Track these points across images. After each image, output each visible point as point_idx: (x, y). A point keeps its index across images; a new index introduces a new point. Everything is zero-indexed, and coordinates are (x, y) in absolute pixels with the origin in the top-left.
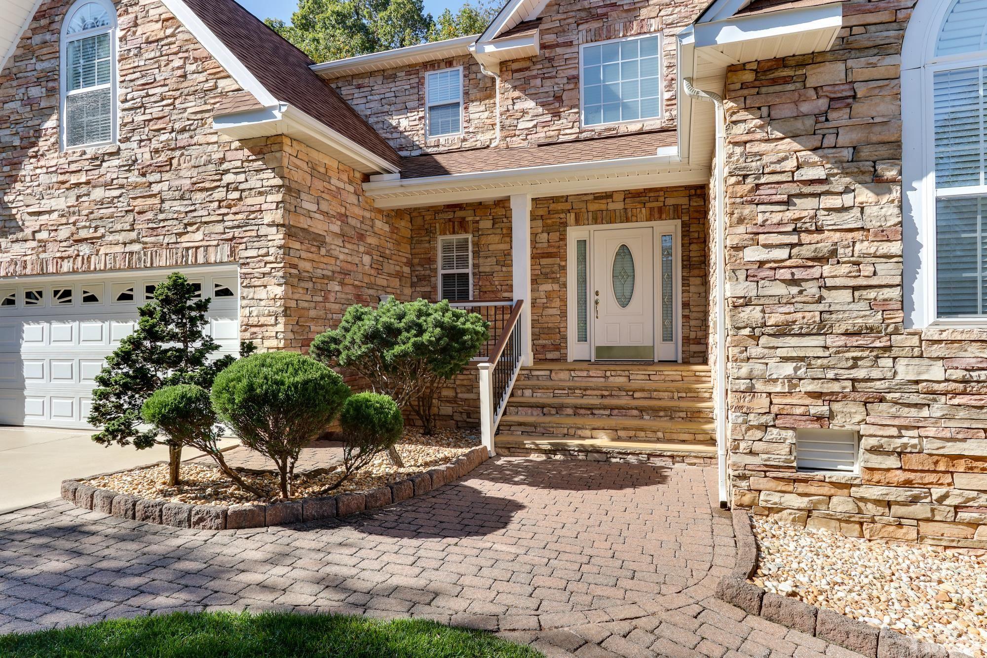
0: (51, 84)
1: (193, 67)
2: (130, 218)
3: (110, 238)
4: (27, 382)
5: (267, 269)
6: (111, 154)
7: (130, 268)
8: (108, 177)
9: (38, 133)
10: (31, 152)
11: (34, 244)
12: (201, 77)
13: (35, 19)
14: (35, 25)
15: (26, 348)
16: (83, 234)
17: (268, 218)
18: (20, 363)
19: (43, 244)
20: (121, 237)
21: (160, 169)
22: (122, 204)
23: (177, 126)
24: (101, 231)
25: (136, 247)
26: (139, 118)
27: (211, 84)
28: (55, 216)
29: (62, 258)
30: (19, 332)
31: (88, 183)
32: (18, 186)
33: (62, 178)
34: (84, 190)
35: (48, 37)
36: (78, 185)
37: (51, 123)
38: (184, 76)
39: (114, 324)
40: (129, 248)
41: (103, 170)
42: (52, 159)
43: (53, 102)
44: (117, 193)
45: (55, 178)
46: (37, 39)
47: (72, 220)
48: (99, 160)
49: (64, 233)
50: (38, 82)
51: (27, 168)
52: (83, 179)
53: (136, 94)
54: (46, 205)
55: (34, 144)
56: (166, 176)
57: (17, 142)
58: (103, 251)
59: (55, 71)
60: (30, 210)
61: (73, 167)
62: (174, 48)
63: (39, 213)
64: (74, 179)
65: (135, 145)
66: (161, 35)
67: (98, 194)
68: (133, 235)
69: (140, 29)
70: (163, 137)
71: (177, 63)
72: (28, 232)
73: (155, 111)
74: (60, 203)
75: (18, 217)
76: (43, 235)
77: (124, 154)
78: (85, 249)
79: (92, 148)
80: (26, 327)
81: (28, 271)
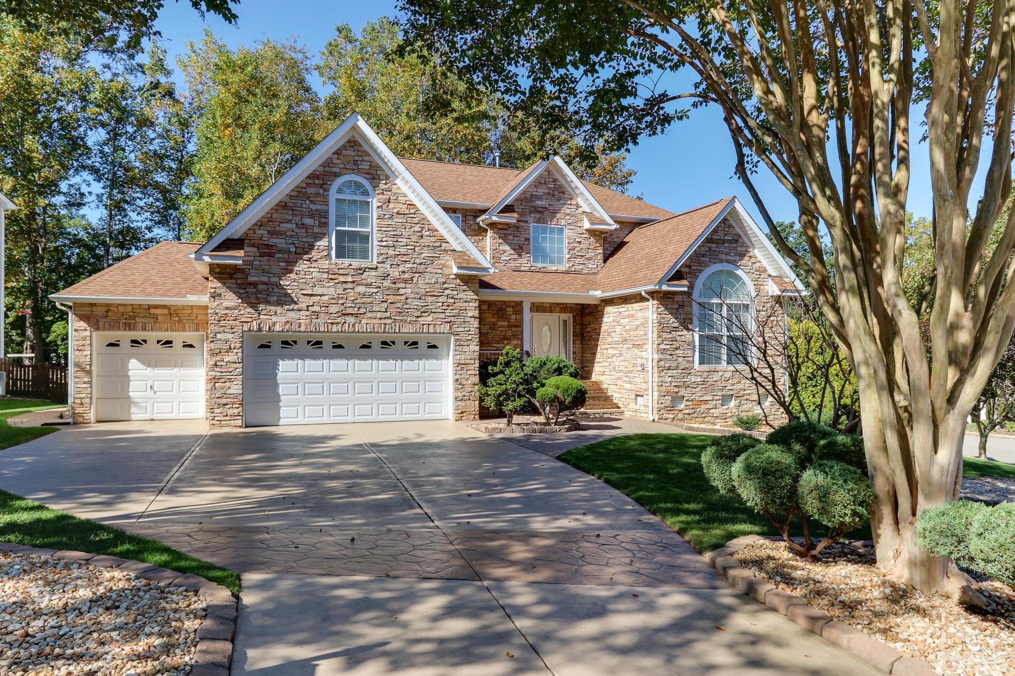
0: (323, 220)
1: (428, 233)
2: (385, 305)
3: (370, 315)
4: (282, 397)
5: (470, 338)
6: (370, 269)
7: (384, 332)
8: (369, 281)
9: (311, 247)
10: (306, 257)
11: (307, 313)
12: (432, 239)
13: (308, 177)
14: (309, 181)
15: (280, 375)
16: (349, 311)
17: (470, 314)
18: (276, 385)
19: (317, 314)
20: (379, 315)
21: (405, 281)
22: (379, 297)
23: (417, 261)
24: (362, 311)
25: (389, 321)
26: (391, 252)
27: (438, 244)
28: (326, 298)
29: (332, 324)
30: (275, 367)
31: (354, 282)
32: (293, 276)
33: (333, 277)
34: (350, 286)
35: (321, 191)
36: (346, 282)
37: (322, 243)
38: (422, 237)
39: (357, 362)
40: (383, 321)
41: (363, 277)
42: (325, 264)
43: (323, 230)
44: (375, 290)
45: (325, 276)
46: (311, 190)
47: (341, 302)
48: (361, 271)
49: (333, 309)
50: (312, 216)
51: (301, 266)
52: (350, 279)
53: (389, 239)
54: (318, 290)
55: (307, 253)
56: (408, 286)
57: (293, 250)
58: (364, 321)
59: (327, 212)
60: (304, 292)
61: (341, 272)
62: (416, 220)
63: (312, 295)
64: (342, 279)
65: (388, 266)
66: (407, 212)
67: (361, 289)
68: (388, 314)
69: (391, 206)
70: (407, 266)
71: (417, 228)
72: (304, 306)
73: (403, 250)
74: (332, 291)
75: (293, 295)
76: (317, 308)
77: (380, 270)
78: (351, 320)
79: (356, 263)
80: (281, 362)
81: (303, 328)
